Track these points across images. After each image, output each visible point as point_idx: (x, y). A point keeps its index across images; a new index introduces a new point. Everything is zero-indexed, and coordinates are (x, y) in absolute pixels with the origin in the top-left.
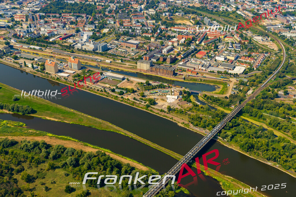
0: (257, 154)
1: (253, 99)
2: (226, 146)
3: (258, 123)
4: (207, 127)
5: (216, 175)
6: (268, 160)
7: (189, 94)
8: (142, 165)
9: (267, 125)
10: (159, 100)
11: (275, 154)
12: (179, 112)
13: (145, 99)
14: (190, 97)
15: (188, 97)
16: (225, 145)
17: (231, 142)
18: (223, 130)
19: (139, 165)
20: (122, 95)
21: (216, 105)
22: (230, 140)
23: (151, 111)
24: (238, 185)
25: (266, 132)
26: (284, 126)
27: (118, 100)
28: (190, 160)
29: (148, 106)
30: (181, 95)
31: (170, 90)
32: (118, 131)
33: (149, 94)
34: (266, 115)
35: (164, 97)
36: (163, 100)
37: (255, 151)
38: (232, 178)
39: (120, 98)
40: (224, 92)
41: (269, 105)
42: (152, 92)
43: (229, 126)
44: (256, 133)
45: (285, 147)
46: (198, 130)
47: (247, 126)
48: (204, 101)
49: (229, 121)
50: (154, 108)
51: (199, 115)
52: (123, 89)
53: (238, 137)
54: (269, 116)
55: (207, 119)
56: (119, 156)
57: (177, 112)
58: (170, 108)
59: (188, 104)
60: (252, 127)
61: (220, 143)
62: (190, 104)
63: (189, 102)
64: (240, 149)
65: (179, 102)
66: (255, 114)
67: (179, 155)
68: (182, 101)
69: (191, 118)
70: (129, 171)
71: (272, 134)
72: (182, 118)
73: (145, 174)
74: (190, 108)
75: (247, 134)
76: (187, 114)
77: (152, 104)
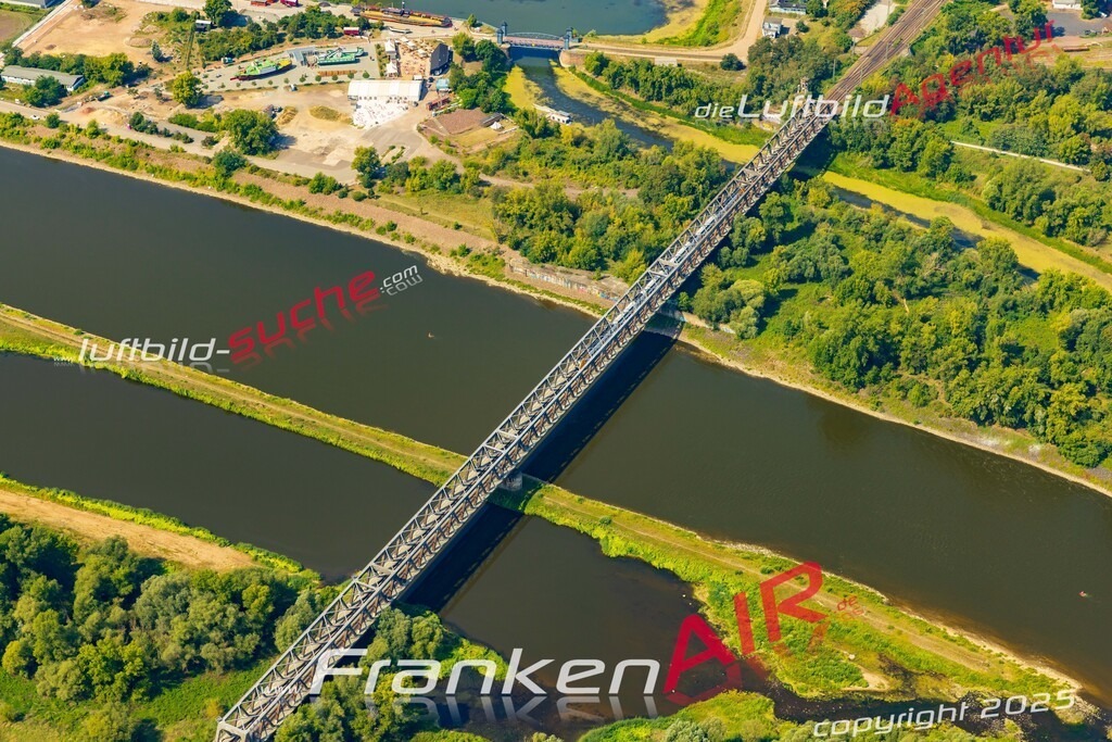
0: (914, 393)
1: (895, 58)
2: (732, 364)
3: (926, 209)
4: (615, 259)
5: (674, 548)
6: (980, 423)
7: (499, 62)
8: (210, 542)
9: (978, 212)
10: (304, 116)
11: (1019, 382)
12: (437, 184)
13: (210, 118)
14: (504, 83)
15: (490, 83)
16: (725, 362)
17: (759, 339)
18: (710, 268)
19: (191, 542)
20: (55, 102)
21: (669, 119)
22: (754, 330)
23: (254, 191)
25: (971, 253)
26: (1074, 207)
27: (28, 143)
28: (513, 475)
29: (230, 165)
30: (444, 68)
31: (370, 47)
32: (37, 341)
33: (232, 85)
34: (973, 152)
35: (337, 93)
36: (328, 114)
37: (906, 375)
38: (766, 552)
39: (39, 128)
40: (721, 30)
41: (987, 86)
42: (250, 64)
43: (748, 241)
44: (909, 267)
45: (1078, 333)
46: (561, 283)
47: (856, 231)
48: (591, 101)
49: (746, 209)
50: (267, 174)
51: (558, 189)
52: (54, 64)
53: (803, 308)
54: (992, 159)
55: (612, 208)
56: (54, 499)
57: (423, 187)
58: (375, 165)
59: (489, 125)
60: (890, 231)
61: (696, 349)
62: (503, 128)
63: (499, 110)
64: (817, 377)
65: (435, 120)
66: (909, 155)
67: (443, 454)
68: (450, 111)
69: (509, 216)
70: (125, 586)
71: (1004, 265)
72: (454, 219)
73: (223, 589)
74: (504, 155)
75: (857, 280)
76: (483, 192)
77: (254, 145)
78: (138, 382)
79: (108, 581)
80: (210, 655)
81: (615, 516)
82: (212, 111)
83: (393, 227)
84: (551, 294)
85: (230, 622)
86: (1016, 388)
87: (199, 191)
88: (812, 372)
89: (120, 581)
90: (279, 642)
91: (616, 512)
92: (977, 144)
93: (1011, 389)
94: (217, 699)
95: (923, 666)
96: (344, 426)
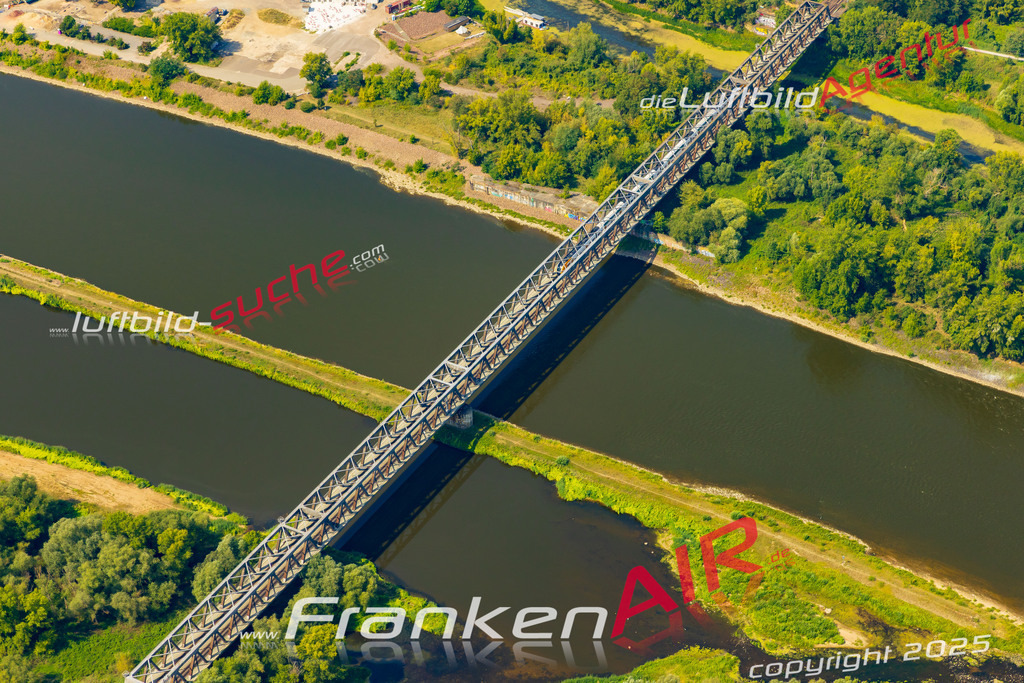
0: (909, 322)
2: (712, 291)
3: (933, 121)
4: (586, 176)
5: (637, 492)
6: (982, 356)
8: (130, 482)
9: (990, 124)
10: (252, 20)
12: (393, 93)
13: (148, 22)
16: (703, 288)
17: (741, 263)
18: (690, 185)
19: (107, 483)
21: (654, 23)
22: (735, 253)
23: (193, 101)
24: (779, 537)
25: (980, 170)
28: (462, 411)
29: (168, 73)
34: (987, 59)
36: (277, 17)
37: (902, 302)
38: (738, 496)
43: (733, 156)
44: (908, 184)
46: (525, 202)
47: (854, 145)
49: (732, 121)
50: (208, 83)
51: (524, 99)
53: (790, 231)
54: (1008, 66)
55: (584, 119)
57: (378, 97)
58: (326, 73)
59: (453, 29)
60: (891, 144)
61: (671, 275)
62: (469, 33)
63: (466, 13)
64: (803, 306)
65: (395, 24)
67: (388, 387)
68: (412, 14)
69: (471, 128)
70: (32, 529)
71: (1015, 182)
72: (410, 132)
73: (137, 533)
74: (468, 62)
75: (851, 199)
76: (443, 103)
77: (194, 52)
78: (58, 309)
79: (13, 524)
80: (121, 605)
81: (573, 456)
82: (151, 14)
83: (344, 140)
84: (515, 215)
85: (143, 569)
86: (1020, 317)
87: (134, 101)
88: (798, 299)
89: (26, 525)
90: (196, 591)
91: (575, 452)
92: (992, 50)
93: (1014, 317)
94: (129, 653)
95: (907, 621)
96: (280, 358)
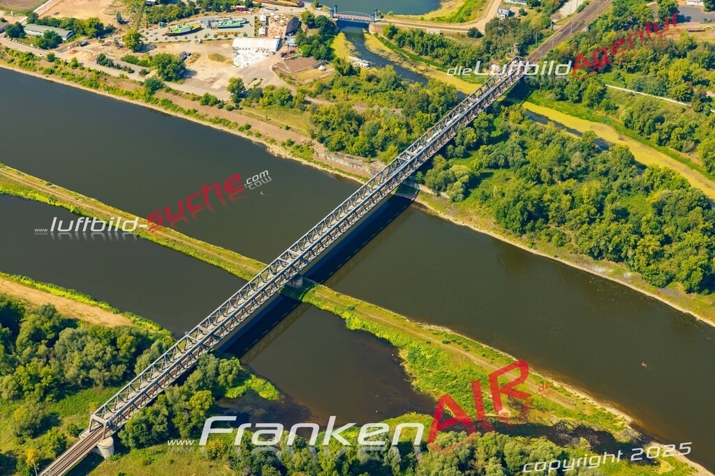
0: (555, 237)
1: (576, 33)
2: (446, 217)
3: (583, 126)
4: (382, 151)
5: (391, 326)
6: (596, 258)
7: (330, 29)
8: (109, 311)
9: (617, 129)
10: (204, 59)
11: (618, 233)
12: (278, 102)
13: (146, 58)
14: (331, 42)
15: (321, 42)
16: (442, 215)
17: (464, 202)
18: (439, 157)
19: (97, 311)
20: (54, 46)
21: (432, 67)
22: (461, 196)
23: (167, 103)
24: (468, 354)
25: (606, 154)
26: (675, 127)
27: (35, 71)
28: (296, 277)
29: (154, 87)
30: (294, 32)
31: (251, 18)
32: (22, 188)
33: (162, 39)
34: (618, 92)
35: (226, 46)
36: (219, 58)
37: (553, 226)
38: (448, 331)
39: (42, 62)
40: (472, 13)
41: (632, 51)
42: (176, 26)
43: (466, 142)
44: (562, 160)
45: (664, 204)
46: (347, 164)
47: (536, 138)
48: (385, 54)
49: (468, 122)
50: (176, 93)
51: (350, 106)
52: (56, 23)
53: (493, 186)
54: (630, 97)
55: (383, 119)
56: (18, 281)
57: (270, 104)
58: (242, 89)
59: (317, 67)
60: (556, 138)
61: (425, 207)
62: (325, 70)
63: (325, 58)
64: (497, 226)
65: (284, 63)
66: (577, 92)
67: (258, 264)
68: (294, 58)
69: (320, 122)
70: (50, 333)
71: (625, 161)
72: (286, 123)
73: (105, 337)
74: (322, 85)
75: (529, 168)
76: (306, 107)
77: (169, 75)
78: (80, 215)
79: (40, 330)
80: (94, 376)
81: (357, 305)
82: (149, 54)
83: (249, 127)
84: (340, 171)
85: (108, 357)
86: (616, 236)
87: (134, 102)
88: (494, 223)
89: (47, 331)
90: (136, 370)
91: (358, 303)
92: (622, 87)
93: (613, 236)
94: (97, 403)
95: (535, 403)
96: (200, 245)
